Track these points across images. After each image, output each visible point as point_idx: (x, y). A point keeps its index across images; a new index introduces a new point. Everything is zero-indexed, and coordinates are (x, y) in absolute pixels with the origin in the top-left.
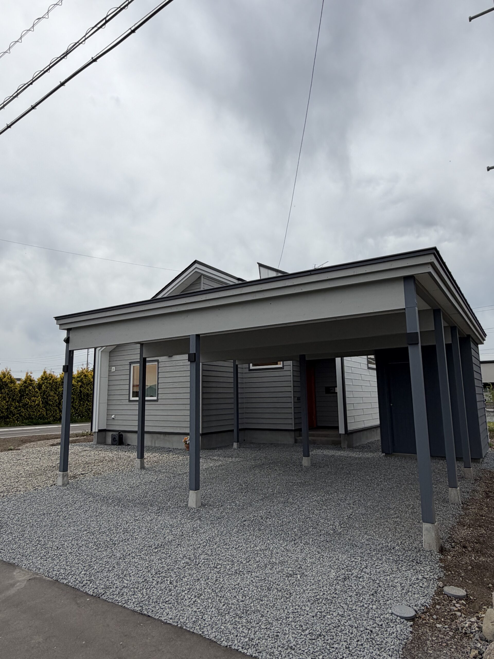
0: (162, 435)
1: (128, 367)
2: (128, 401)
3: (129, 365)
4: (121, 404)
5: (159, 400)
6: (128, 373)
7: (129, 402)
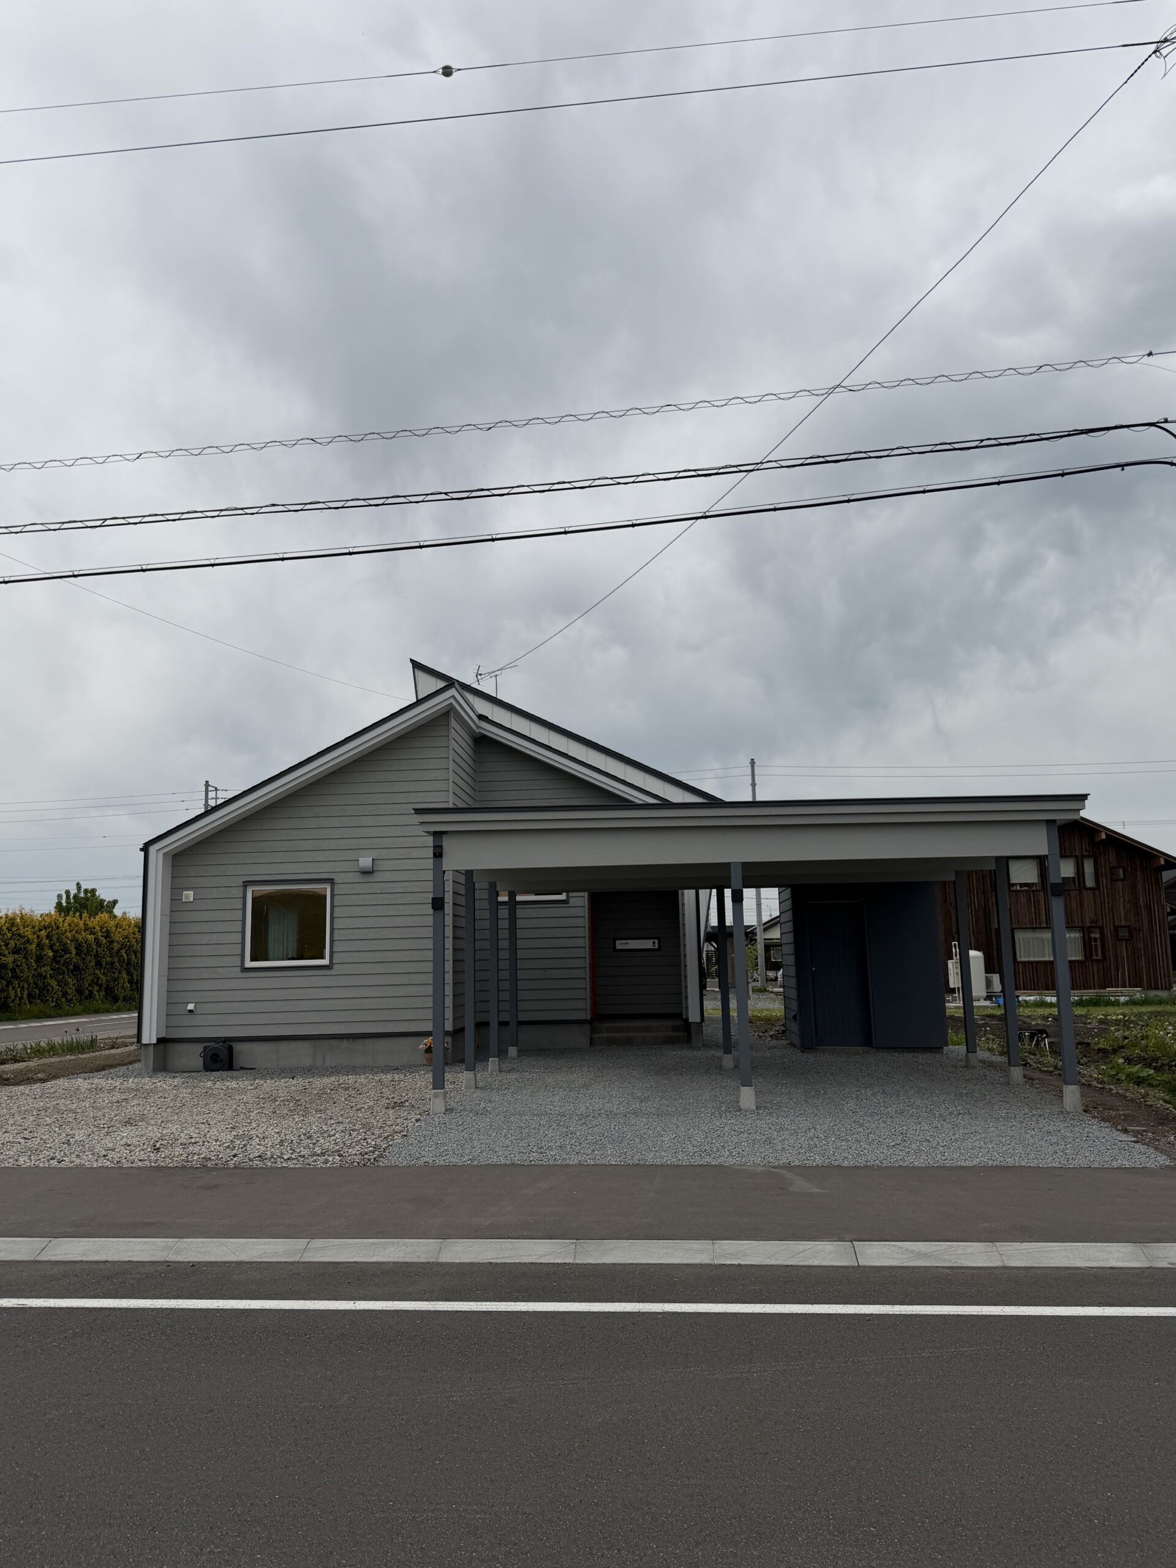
0: (345, 1040)
1: (239, 893)
2: (239, 969)
3: (242, 888)
4: (215, 976)
5: (335, 966)
6: (241, 907)
7: (242, 971)
